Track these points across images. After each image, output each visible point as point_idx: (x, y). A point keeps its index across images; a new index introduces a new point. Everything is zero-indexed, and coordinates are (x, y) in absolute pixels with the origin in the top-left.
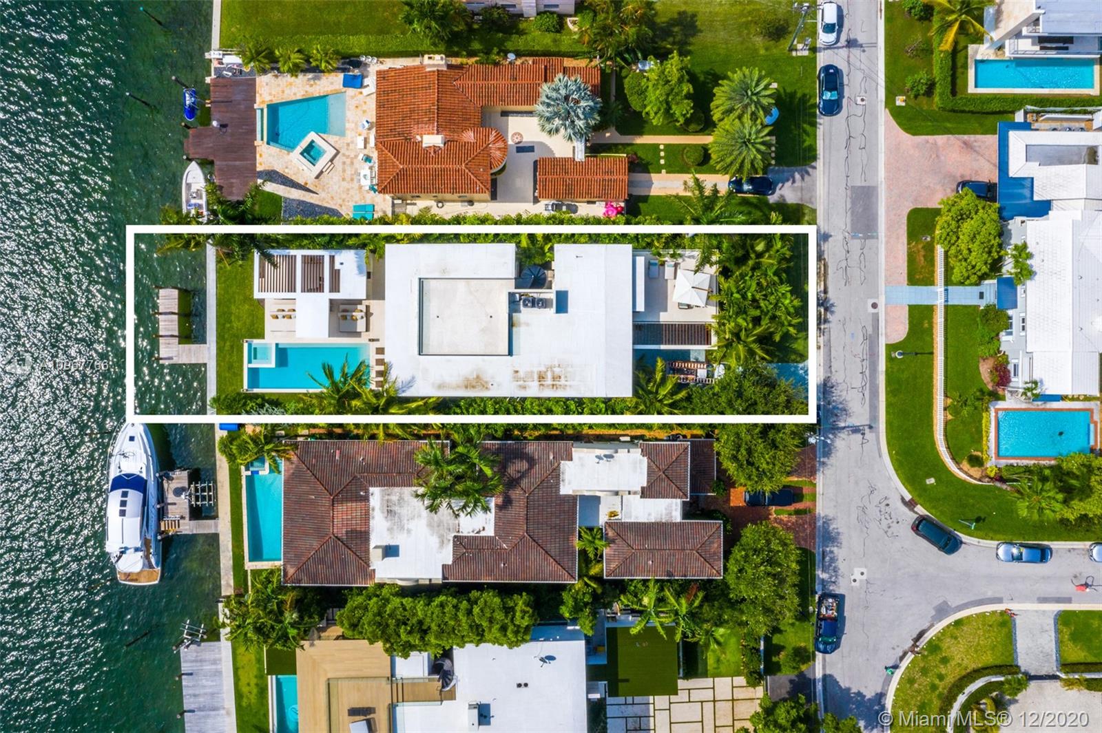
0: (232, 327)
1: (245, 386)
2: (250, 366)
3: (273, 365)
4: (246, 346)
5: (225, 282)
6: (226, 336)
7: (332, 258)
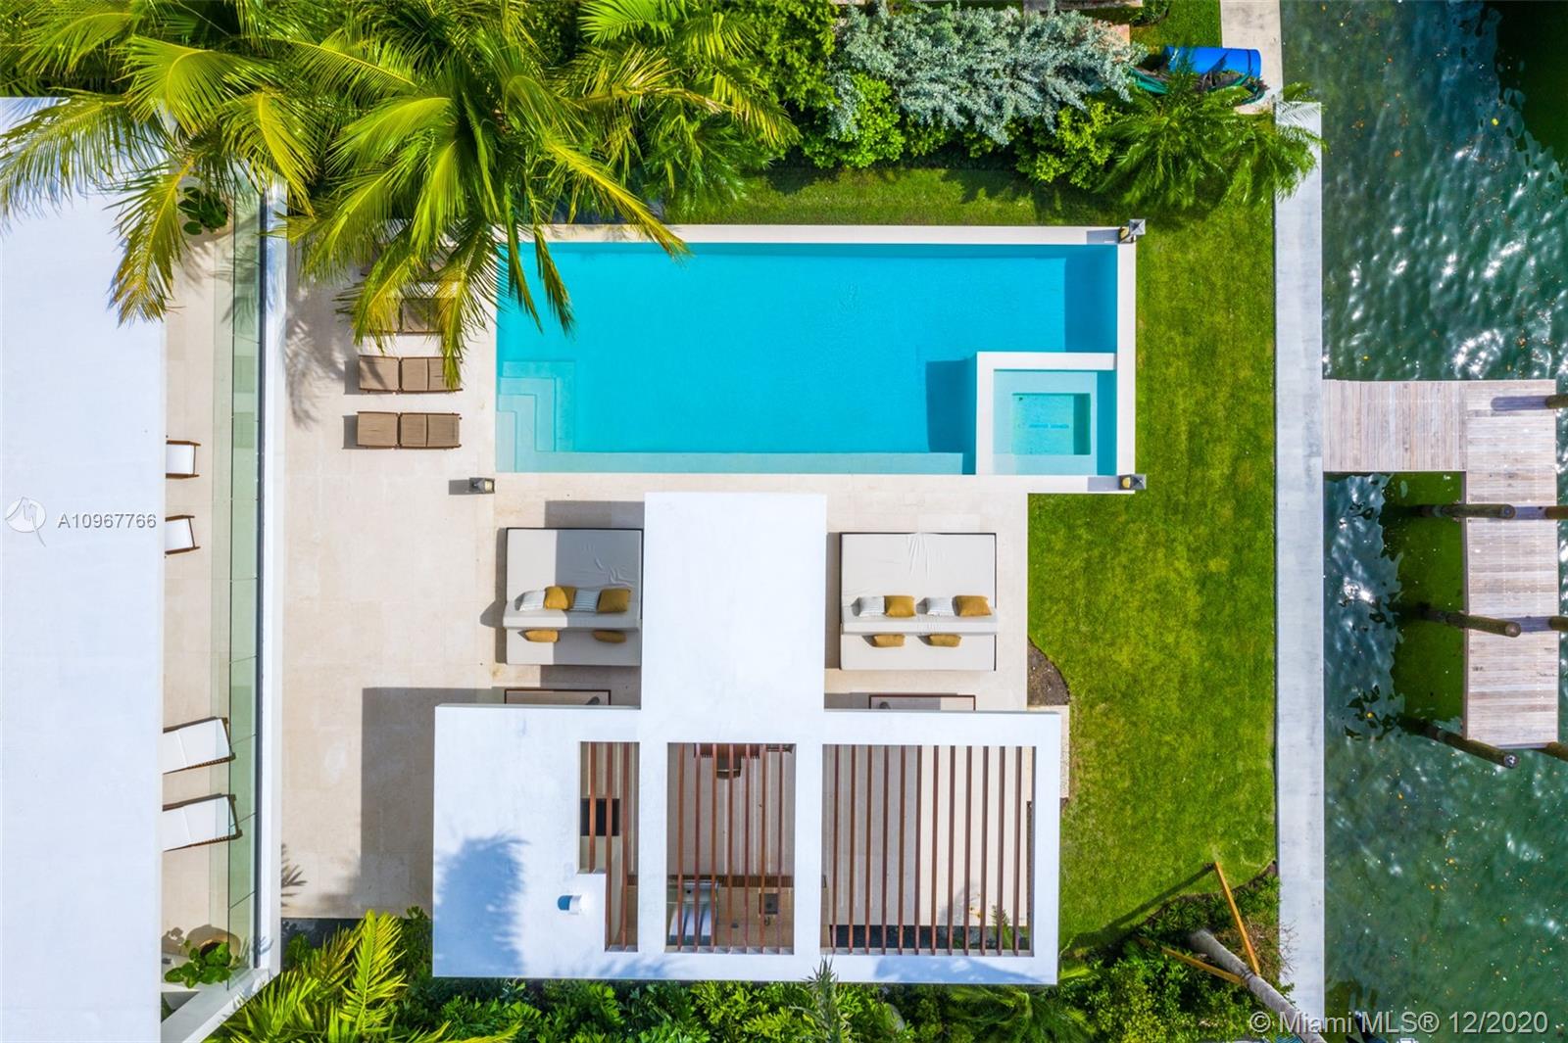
0: (1196, 554)
1: (1126, 256)
2: (1101, 361)
3: (988, 364)
4: (1126, 462)
5: (1234, 784)
6: (1227, 511)
7: (622, 931)
